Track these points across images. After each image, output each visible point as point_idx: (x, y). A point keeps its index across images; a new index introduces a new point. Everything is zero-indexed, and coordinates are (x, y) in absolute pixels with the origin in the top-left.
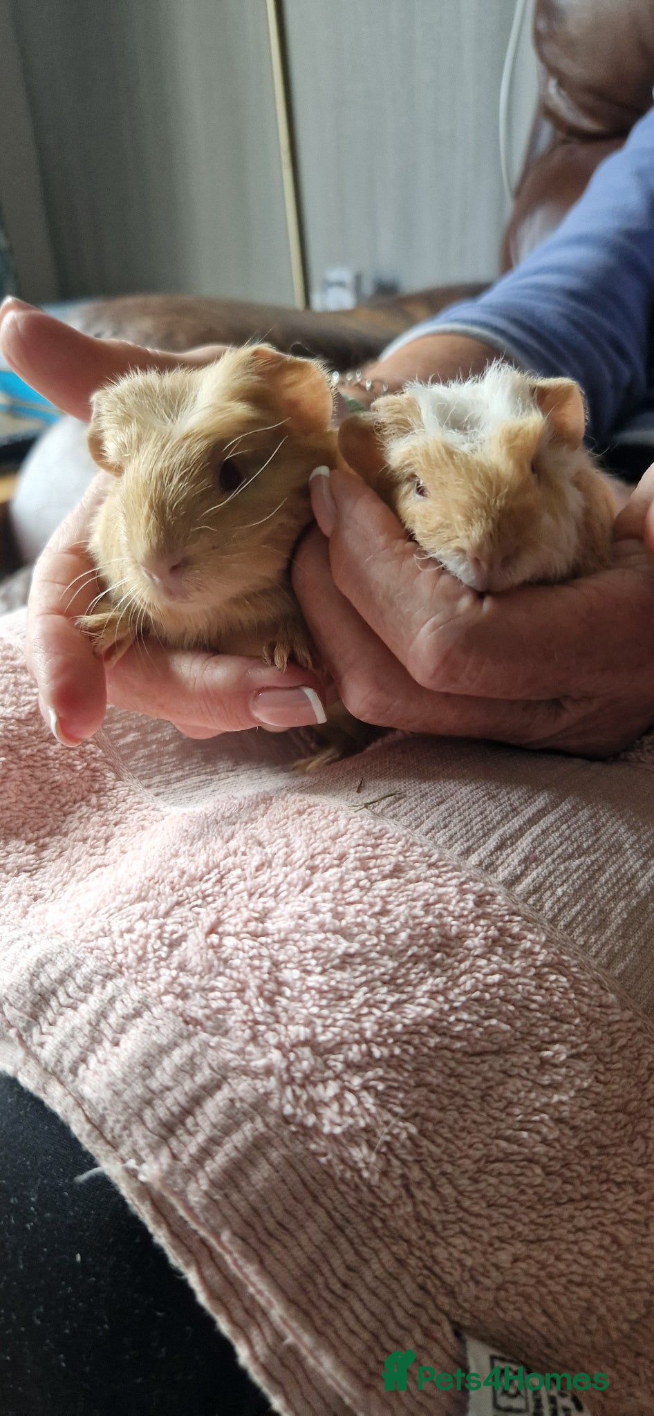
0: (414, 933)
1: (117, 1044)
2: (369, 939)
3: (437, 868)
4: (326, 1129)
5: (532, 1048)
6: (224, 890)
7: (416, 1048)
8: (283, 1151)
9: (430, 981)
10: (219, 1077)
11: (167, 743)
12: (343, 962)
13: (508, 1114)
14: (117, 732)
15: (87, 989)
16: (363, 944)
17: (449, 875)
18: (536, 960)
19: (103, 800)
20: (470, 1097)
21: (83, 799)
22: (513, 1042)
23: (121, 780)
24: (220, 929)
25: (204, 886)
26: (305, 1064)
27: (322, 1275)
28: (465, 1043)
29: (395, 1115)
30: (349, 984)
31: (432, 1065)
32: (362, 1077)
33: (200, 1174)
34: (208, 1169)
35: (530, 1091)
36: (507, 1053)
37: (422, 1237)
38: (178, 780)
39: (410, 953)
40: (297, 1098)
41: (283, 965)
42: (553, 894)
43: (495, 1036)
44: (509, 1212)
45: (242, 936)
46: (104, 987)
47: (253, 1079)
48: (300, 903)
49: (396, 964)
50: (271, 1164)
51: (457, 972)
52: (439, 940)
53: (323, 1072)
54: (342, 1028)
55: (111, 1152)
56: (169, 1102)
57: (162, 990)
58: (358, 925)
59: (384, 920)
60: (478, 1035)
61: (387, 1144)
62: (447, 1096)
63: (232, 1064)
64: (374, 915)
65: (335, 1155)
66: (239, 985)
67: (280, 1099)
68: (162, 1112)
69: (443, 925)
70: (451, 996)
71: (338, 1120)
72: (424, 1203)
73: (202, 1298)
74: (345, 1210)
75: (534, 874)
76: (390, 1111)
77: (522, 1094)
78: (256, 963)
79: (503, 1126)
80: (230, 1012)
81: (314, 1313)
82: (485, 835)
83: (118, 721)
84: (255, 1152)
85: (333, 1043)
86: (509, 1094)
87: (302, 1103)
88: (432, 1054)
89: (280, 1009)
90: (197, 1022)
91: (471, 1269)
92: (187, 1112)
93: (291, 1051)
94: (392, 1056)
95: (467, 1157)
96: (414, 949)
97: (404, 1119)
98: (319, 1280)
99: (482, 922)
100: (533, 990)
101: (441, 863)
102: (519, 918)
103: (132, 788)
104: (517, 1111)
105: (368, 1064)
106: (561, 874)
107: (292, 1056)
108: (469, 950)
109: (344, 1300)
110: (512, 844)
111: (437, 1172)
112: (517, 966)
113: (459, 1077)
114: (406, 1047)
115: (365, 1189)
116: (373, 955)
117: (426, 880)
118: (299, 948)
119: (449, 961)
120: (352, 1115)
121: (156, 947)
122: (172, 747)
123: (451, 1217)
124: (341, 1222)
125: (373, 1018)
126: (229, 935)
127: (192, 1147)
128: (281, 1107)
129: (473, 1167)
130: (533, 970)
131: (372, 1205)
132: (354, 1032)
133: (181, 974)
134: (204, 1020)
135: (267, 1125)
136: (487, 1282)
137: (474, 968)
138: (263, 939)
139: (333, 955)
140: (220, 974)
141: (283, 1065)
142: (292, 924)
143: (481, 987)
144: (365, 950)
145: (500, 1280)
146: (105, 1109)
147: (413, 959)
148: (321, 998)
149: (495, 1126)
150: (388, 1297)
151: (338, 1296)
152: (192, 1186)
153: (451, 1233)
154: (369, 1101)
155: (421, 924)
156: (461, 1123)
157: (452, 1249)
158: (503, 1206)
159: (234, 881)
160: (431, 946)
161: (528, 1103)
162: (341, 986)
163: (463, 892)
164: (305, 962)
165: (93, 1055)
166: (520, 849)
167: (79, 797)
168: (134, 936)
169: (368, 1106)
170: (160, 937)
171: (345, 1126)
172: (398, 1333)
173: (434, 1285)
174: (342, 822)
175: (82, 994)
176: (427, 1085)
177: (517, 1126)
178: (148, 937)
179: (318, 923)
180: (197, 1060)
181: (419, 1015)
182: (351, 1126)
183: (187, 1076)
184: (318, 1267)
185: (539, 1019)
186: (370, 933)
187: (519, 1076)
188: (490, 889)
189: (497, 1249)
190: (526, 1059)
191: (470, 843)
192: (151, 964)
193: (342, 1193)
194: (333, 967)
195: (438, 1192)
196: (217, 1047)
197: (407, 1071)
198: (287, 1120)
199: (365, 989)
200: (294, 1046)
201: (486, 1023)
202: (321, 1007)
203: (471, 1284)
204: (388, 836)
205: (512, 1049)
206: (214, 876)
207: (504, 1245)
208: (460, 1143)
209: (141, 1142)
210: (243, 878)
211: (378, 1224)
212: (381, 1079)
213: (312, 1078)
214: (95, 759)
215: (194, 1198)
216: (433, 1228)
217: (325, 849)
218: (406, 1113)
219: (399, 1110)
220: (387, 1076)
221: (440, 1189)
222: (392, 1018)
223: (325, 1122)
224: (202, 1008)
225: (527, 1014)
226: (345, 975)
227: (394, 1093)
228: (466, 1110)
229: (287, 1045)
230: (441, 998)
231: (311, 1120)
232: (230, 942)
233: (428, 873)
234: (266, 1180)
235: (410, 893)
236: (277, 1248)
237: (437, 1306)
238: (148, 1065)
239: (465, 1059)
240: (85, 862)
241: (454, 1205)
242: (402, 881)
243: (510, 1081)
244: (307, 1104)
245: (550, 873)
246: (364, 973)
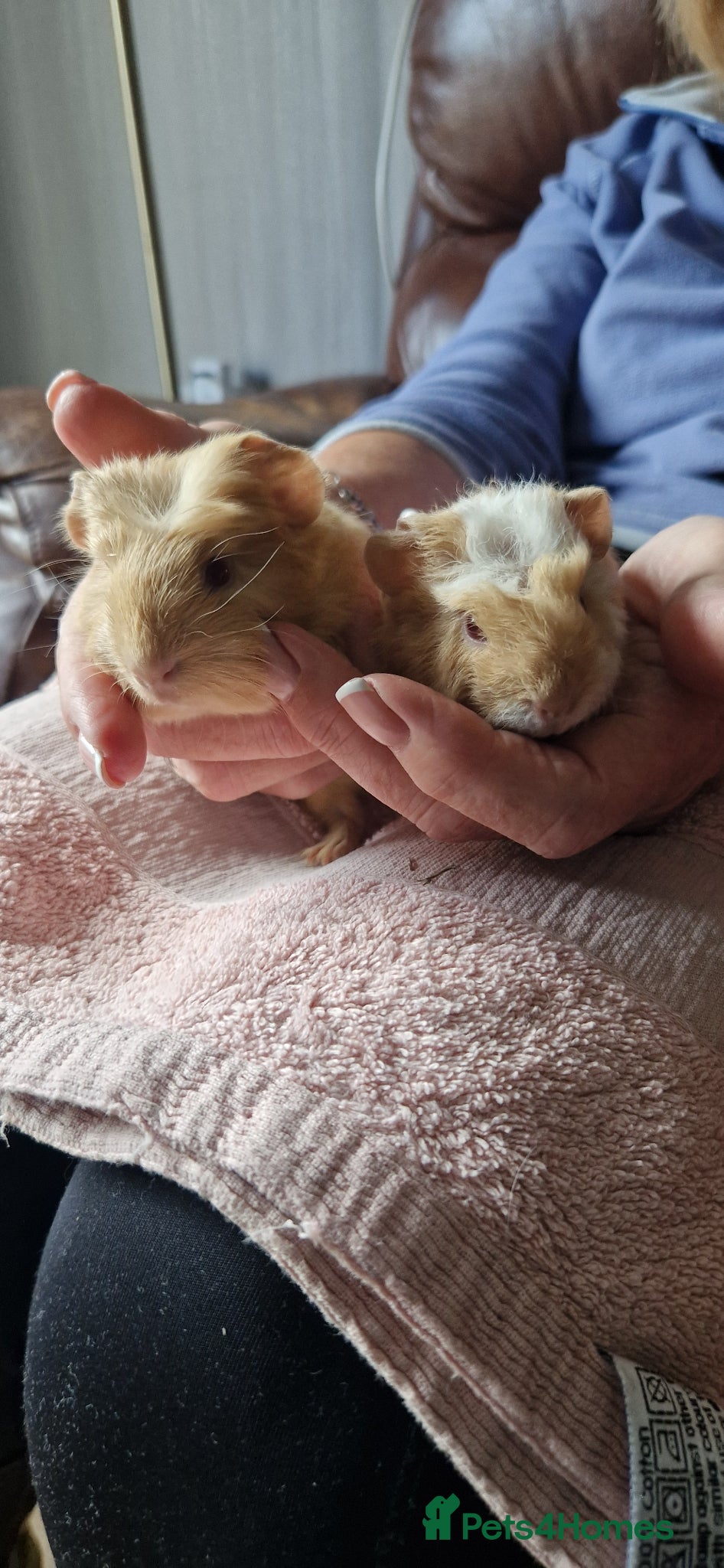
0: (509, 990)
1: (249, 1116)
2: (471, 999)
3: (514, 931)
4: (464, 1173)
5: (632, 1085)
6: (313, 966)
7: (532, 1092)
8: (429, 1197)
9: (534, 1031)
10: (356, 1135)
11: (177, 840)
12: (451, 1021)
13: (622, 1147)
14: (125, 833)
15: (203, 1069)
16: (466, 1004)
17: (527, 936)
18: (620, 1007)
19: (124, 901)
20: (585, 1133)
21: (102, 901)
22: (614, 1081)
23: (138, 880)
24: (323, 1002)
25: (294, 964)
26: (434, 1116)
27: (479, 1309)
28: (574, 1085)
29: (524, 1154)
30: (461, 1040)
31: (549, 1107)
32: (488, 1122)
33: (359, 1225)
34: (365, 1219)
35: (636, 1125)
36: (611, 1092)
37: (561, 1267)
38: (194, 876)
39: (509, 1008)
40: (431, 1149)
41: (393, 1029)
42: (621, 948)
43: (599, 1076)
44: (634, 1236)
45: (346, 1005)
46: (219, 1066)
47: (387, 1135)
48: (396, 971)
49: (499, 1019)
50: (421, 1209)
51: (554, 1022)
52: (533, 995)
53: (451, 1122)
54: (464, 1079)
55: (258, 1217)
56: (316, 1161)
57: (279, 1063)
58: (456, 986)
59: (480, 980)
60: (584, 1077)
61: (520, 1181)
62: (565, 1134)
63: (365, 1123)
64: (470, 976)
65: (475, 1197)
66: (354, 1051)
67: (416, 1150)
68: (311, 1172)
69: (532, 981)
70: (555, 1044)
71: (473, 1164)
72: (558, 1234)
73: (363, 1349)
74: (490, 1247)
75: (600, 931)
76: (519, 1151)
77: (631, 1127)
78: (369, 1028)
79: (618, 1157)
80: (352, 1076)
81: (476, 1345)
82: (546, 900)
83: (123, 822)
84: (404, 1200)
85: (457, 1094)
86: (619, 1128)
87: (436, 1153)
88: (548, 1097)
89: (400, 1069)
90: (320, 1089)
91: (608, 1292)
92: (335, 1169)
93: (418, 1106)
94: (513, 1101)
95: (591, 1188)
96: (514, 1004)
97: (532, 1158)
98: (478, 1315)
99: (568, 976)
100: (624, 1033)
101: (517, 926)
102: (598, 971)
103: (151, 887)
104: (629, 1142)
105: (492, 1110)
106: (624, 929)
107: (420, 1110)
108: (561, 1002)
109: (499, 1330)
110: (574, 907)
111: (568, 1204)
112: (605, 1013)
113: (573, 1116)
114: (523, 1092)
115: (506, 1227)
116: (477, 1012)
117: (508, 941)
118: (406, 1011)
119: (545, 1013)
120: (485, 1158)
121: (262, 1024)
122: (181, 844)
123: (585, 1246)
124: (489, 1259)
125: (490, 1069)
126: (333, 1006)
127: (347, 1200)
128: (419, 1158)
129: (598, 1197)
130: (620, 1017)
131: (512, 1241)
132: (475, 1083)
133: (294, 1047)
134: (327, 1086)
135: (409, 1175)
136: (622, 1301)
137: (568, 1018)
138: (369, 1007)
139: (440, 1015)
140: (333, 1042)
141: (414, 1119)
142: (394, 990)
143: (578, 1034)
144: (469, 1008)
145: (634, 1298)
146: (254, 1175)
147: (513, 1013)
148: (438, 1055)
149: (612, 1158)
150: (540, 1323)
151: (495, 1328)
152: (353, 1236)
153: (586, 1260)
154: (500, 1144)
155: (514, 981)
156: (582, 1158)
157: (587, 1275)
158: (627, 1231)
159: (323, 956)
160: (526, 1000)
161: (637, 1135)
162: (454, 1042)
163: (544, 951)
164: (415, 1024)
165: (228, 1129)
166: (582, 910)
167: (99, 900)
168: (236, 1017)
169: (498, 1148)
170: (263, 1014)
171: (481, 1169)
172: (552, 1357)
173: (576, 1311)
174: (413, 896)
175: (199, 1076)
176: (548, 1125)
177: (631, 1156)
178: (251, 1016)
179: (419, 987)
180: (332, 1121)
181: (530, 1062)
182: (486, 1169)
183: (327, 1137)
184: (475, 1302)
185: (633, 1059)
186: (469, 993)
187: (624, 1110)
188: (567, 946)
189: (627, 1271)
190: (629, 1095)
191: (535, 907)
192: (261, 1041)
193: (485, 1233)
194: (441, 1026)
195: (570, 1223)
196: (347, 1110)
197: (528, 1113)
198: (426, 1169)
199: (477, 1043)
200: (420, 1101)
201: (589, 1066)
202: (441, 1063)
203: (609, 1306)
204: (461, 905)
205: (614, 1088)
206: (300, 953)
207: (633, 1267)
208: (584, 1176)
209: (297, 1202)
210: (329, 953)
211: (520, 1258)
212: (506, 1123)
213: (442, 1129)
214: (108, 862)
215: (356, 1248)
216: (569, 1257)
217: (404, 921)
218: (533, 1152)
219: (526, 1149)
220: (511, 1119)
221: (572, 1221)
222: (506, 1066)
223: (461, 1167)
224: (325, 1075)
225: (622, 1055)
226: (456, 1032)
227: (520, 1134)
228: (584, 1146)
229: (413, 1100)
230: (546, 1046)
231: (448, 1167)
232: (336, 1012)
233: (508, 936)
234: (419, 1224)
235: (497, 954)
236: (437, 1287)
237: (580, 1329)
238: (288, 1129)
239: (577, 1100)
240: (124, 963)
241: (586, 1234)
242: (485, 944)
243: (618, 1117)
244: (440, 1153)
245: (615, 930)
246: (472, 1030)
